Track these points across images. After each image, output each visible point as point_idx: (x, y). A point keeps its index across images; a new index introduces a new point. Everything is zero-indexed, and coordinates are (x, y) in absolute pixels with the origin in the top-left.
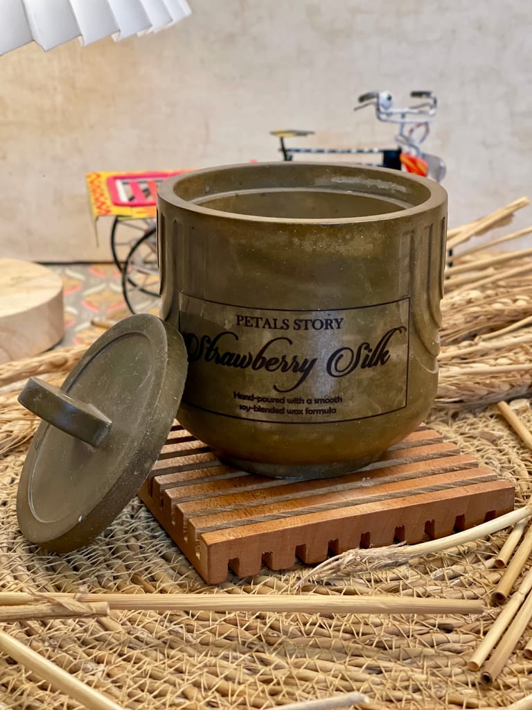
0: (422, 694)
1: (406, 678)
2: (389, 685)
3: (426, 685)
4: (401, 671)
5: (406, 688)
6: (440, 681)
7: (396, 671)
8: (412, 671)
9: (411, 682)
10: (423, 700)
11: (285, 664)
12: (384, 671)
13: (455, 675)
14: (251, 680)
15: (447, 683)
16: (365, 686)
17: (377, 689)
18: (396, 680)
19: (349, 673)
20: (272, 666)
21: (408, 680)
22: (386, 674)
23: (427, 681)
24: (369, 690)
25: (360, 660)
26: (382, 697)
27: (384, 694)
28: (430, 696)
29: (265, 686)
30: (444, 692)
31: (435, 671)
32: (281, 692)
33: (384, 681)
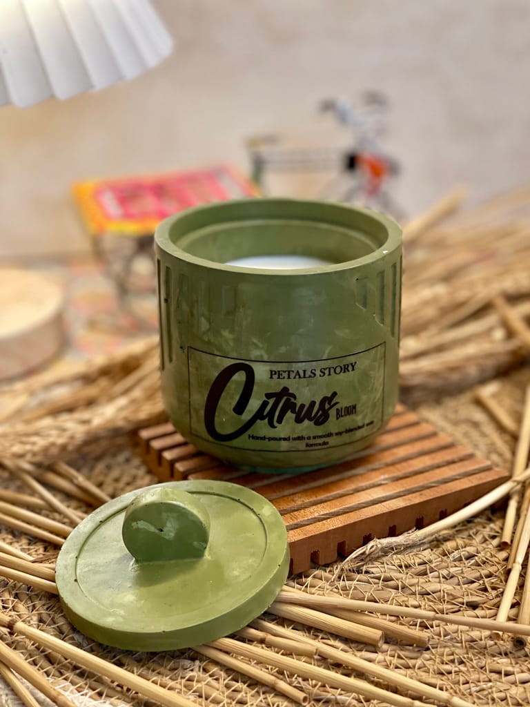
0: (466, 666)
1: (450, 652)
2: (438, 660)
3: (468, 657)
4: (445, 647)
5: (453, 661)
6: (478, 653)
8: (454, 646)
9: (456, 657)
10: (468, 670)
13: (490, 647)
15: (484, 654)
16: (419, 663)
17: (429, 665)
18: (442, 655)
21: (452, 654)
22: (433, 650)
23: (467, 654)
24: (423, 665)
26: (434, 671)
27: (436, 668)
28: (473, 667)
30: (484, 662)
31: (472, 644)
33: (433, 657)
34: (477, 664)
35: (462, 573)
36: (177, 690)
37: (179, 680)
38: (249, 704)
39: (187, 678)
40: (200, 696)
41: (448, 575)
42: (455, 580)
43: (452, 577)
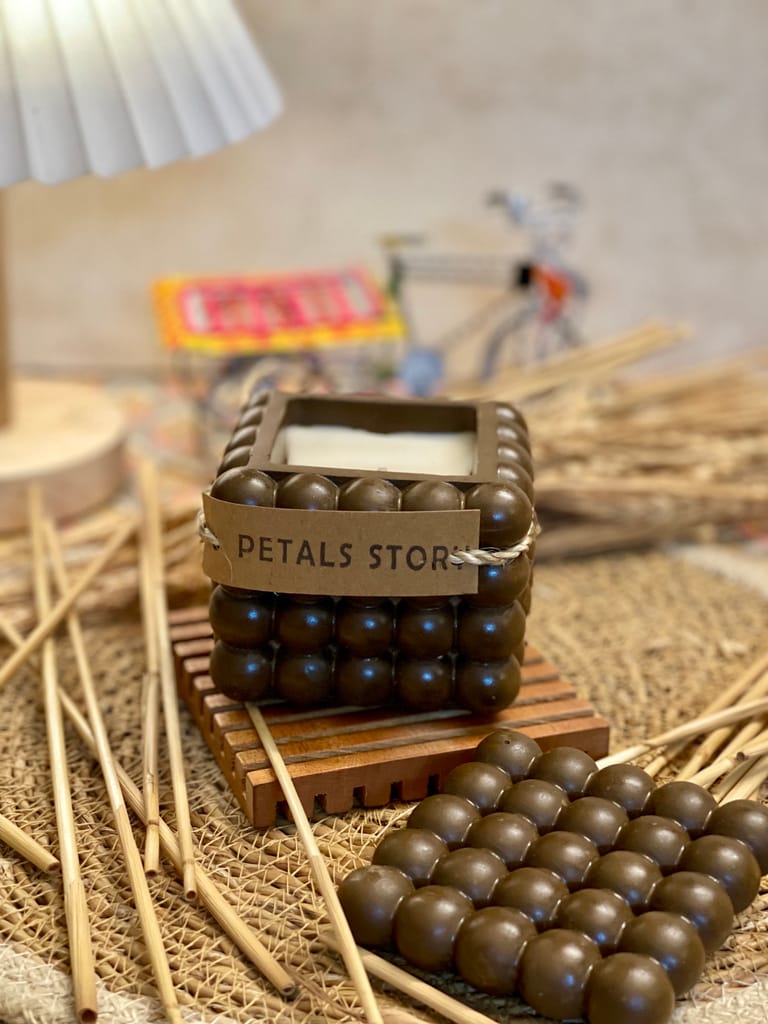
36: (100, 943)
37: (107, 931)
38: (181, 970)
39: (117, 929)
40: (125, 954)
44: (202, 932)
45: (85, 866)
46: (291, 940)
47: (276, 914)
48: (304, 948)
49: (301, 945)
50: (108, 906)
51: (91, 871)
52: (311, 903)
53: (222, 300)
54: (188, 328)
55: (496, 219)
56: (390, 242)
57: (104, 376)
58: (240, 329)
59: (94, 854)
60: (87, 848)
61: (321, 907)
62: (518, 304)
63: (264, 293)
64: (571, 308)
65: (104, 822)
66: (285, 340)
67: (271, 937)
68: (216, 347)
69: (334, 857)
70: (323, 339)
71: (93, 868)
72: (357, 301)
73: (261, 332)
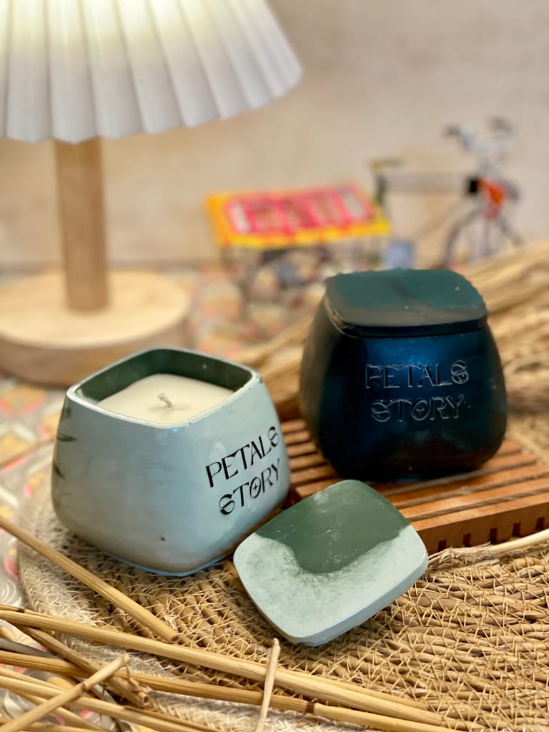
0: (514, 674)
1: (502, 660)
2: (489, 666)
3: (518, 666)
4: (498, 655)
5: (503, 668)
6: (528, 663)
7: (494, 655)
8: (506, 654)
9: (506, 664)
10: (515, 678)
11: (409, 648)
12: (484, 654)
13: (540, 658)
14: (384, 661)
15: (533, 664)
16: (471, 667)
17: (481, 669)
18: (494, 662)
19: (458, 656)
20: (400, 650)
21: (504, 662)
22: (486, 657)
23: (518, 662)
24: (474, 669)
25: (466, 646)
26: (484, 675)
27: (486, 673)
28: (521, 675)
29: (396, 666)
30: (531, 671)
31: (524, 654)
32: (408, 671)
33: (485, 663)
34: (525, 672)
35: (526, 589)
41: (513, 590)
42: (518, 595)
43: (516, 592)
44: (320, 662)
45: (226, 619)
46: (384, 665)
47: (368, 647)
48: (394, 671)
49: (392, 669)
50: (249, 646)
51: (232, 622)
52: (392, 639)
53: (257, 209)
54: (235, 230)
55: (452, 146)
56: (376, 165)
57: (161, 267)
58: (271, 230)
59: (231, 610)
60: (224, 606)
61: (399, 641)
62: (470, 205)
63: (285, 204)
64: (507, 207)
65: (231, 587)
66: (305, 238)
67: (369, 664)
68: (257, 243)
69: (400, 606)
70: (332, 237)
71: (232, 620)
72: (354, 209)
73: (287, 231)
